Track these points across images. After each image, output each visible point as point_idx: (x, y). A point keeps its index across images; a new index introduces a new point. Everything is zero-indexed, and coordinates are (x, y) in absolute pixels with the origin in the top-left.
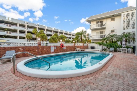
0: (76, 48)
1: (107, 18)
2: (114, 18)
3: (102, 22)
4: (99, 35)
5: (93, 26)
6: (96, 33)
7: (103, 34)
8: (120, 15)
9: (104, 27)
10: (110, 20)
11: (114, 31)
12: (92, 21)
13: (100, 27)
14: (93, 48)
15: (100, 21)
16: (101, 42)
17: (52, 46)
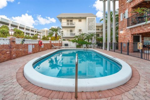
0: (53, 45)
1: (76, 18)
2: (81, 20)
3: (71, 21)
4: (69, 33)
5: (63, 23)
6: (66, 30)
7: (73, 33)
8: (85, 18)
9: (73, 26)
10: (78, 20)
11: (81, 31)
12: (63, 18)
13: (70, 26)
14: (66, 45)
15: (70, 19)
16: (73, 39)
17: (30, 44)
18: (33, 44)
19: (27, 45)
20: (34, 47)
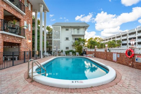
17: (114, 53)
18: (117, 53)
19: (112, 53)
20: (119, 56)
